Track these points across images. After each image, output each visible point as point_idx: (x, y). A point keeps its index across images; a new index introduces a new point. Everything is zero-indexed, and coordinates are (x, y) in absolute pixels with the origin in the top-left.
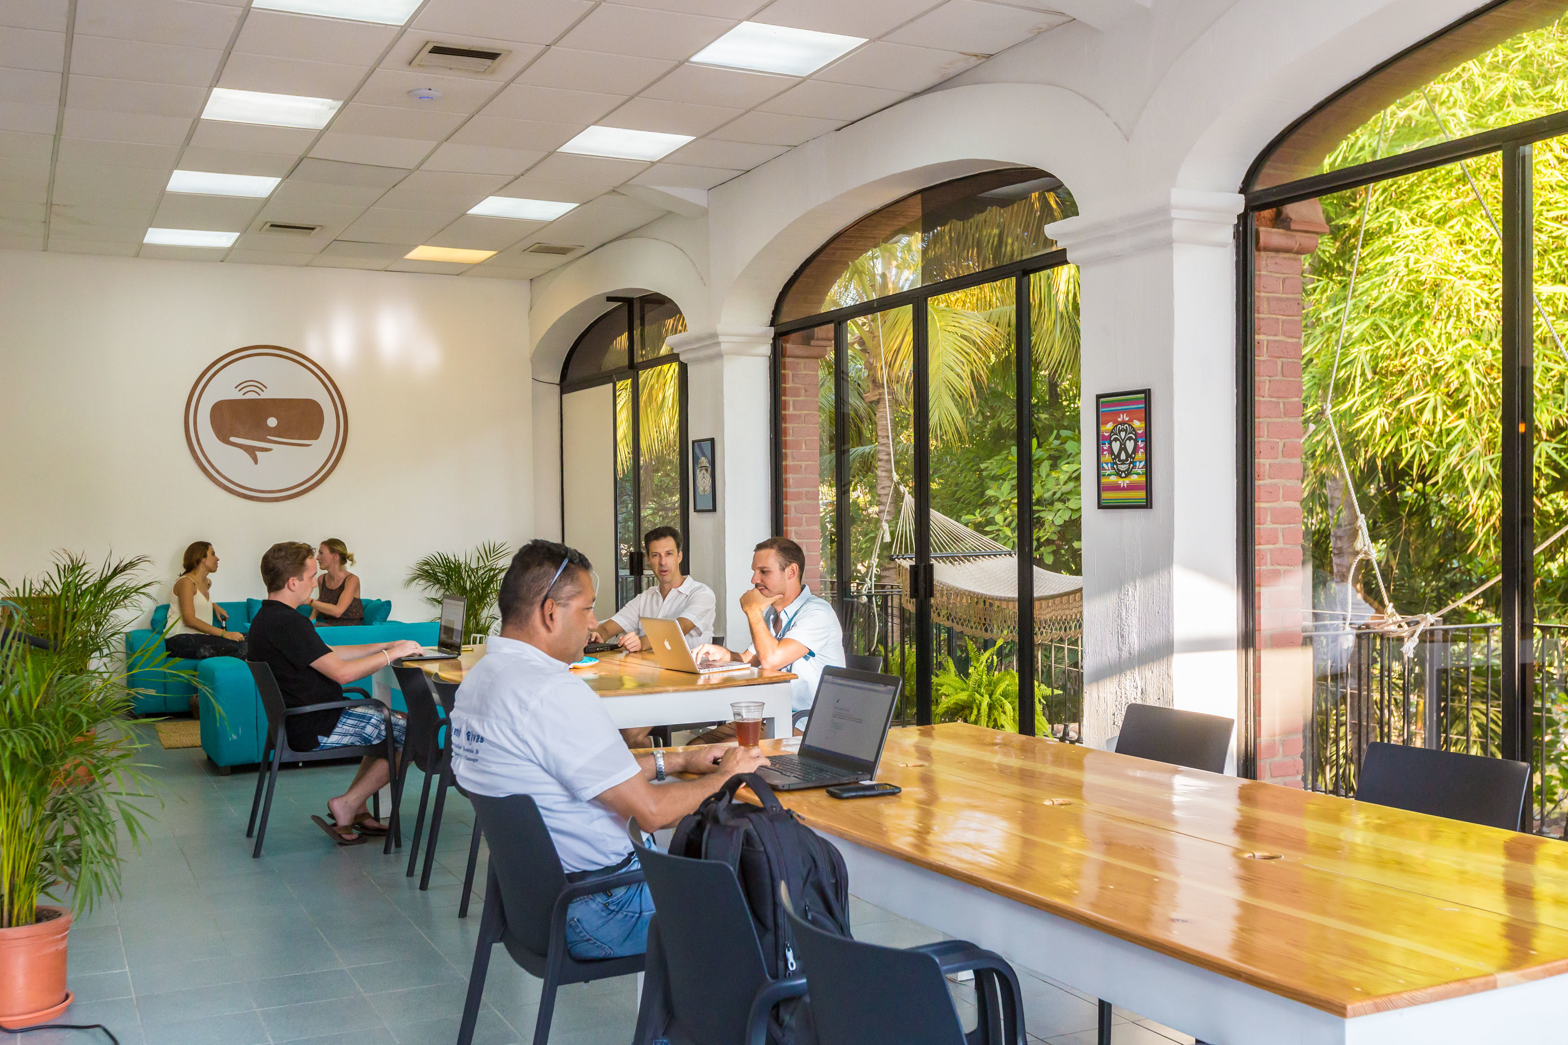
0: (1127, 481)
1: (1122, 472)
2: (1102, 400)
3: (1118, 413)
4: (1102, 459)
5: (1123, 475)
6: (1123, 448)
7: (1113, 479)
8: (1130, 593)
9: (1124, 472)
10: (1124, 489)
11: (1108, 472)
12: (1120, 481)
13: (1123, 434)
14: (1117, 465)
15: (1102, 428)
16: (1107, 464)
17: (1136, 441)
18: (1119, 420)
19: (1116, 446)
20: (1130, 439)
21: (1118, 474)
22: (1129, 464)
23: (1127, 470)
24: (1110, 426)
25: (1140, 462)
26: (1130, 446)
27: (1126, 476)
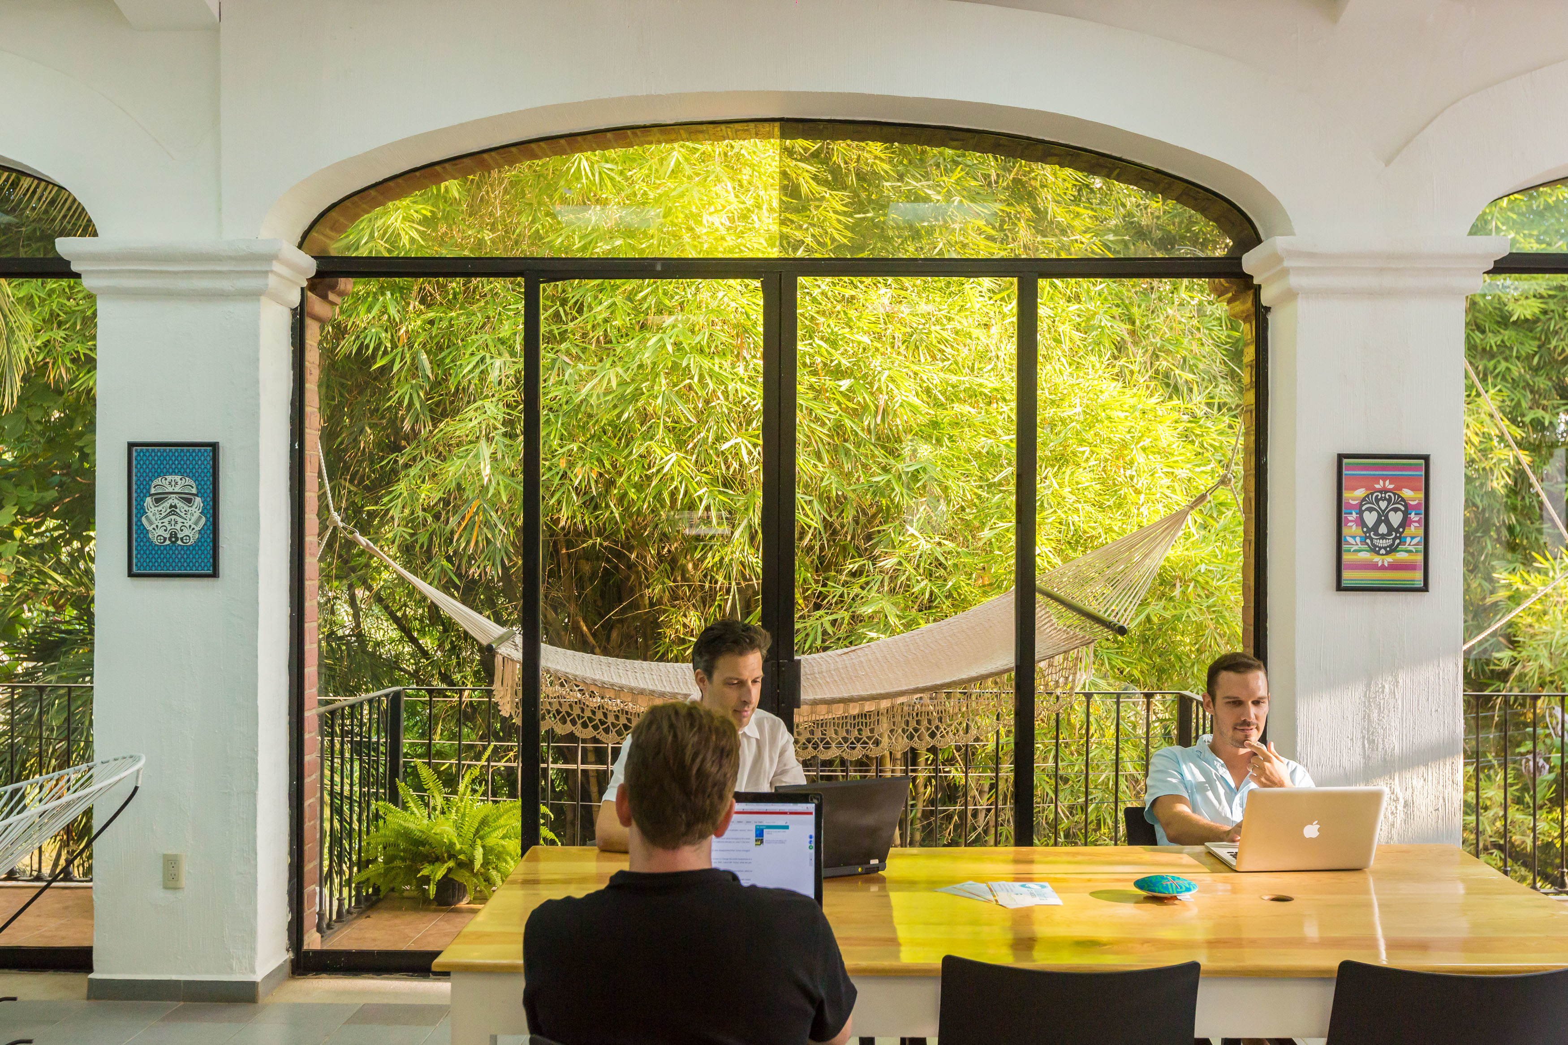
0: (1389, 559)
1: (1380, 548)
2: (1345, 461)
3: (1376, 479)
4: (1345, 531)
5: (1383, 551)
6: (1383, 518)
7: (1365, 556)
8: (1387, 690)
9: (1385, 548)
10: (1383, 568)
11: (1355, 548)
12: (1377, 559)
13: (1383, 504)
14: (1372, 539)
15: (1346, 495)
16: (1354, 537)
17: (1406, 514)
18: (1377, 486)
19: (1370, 518)
20: (1396, 510)
21: (1375, 550)
22: (1394, 540)
23: (1390, 546)
24: (1361, 493)
25: (1413, 538)
26: (1396, 519)
27: (1388, 553)
